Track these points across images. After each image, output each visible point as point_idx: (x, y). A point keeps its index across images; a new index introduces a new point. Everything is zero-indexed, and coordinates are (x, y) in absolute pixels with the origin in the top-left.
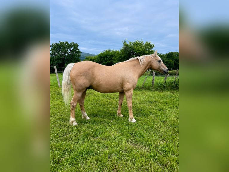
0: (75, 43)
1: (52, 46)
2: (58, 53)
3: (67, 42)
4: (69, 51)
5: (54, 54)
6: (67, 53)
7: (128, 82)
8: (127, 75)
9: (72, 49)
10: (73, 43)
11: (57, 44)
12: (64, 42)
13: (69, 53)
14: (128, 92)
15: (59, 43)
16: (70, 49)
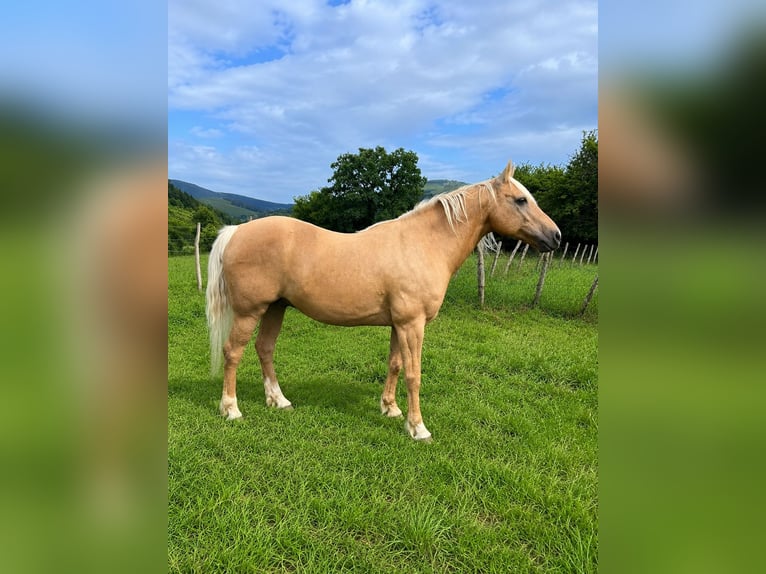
0: (406, 151)
1: (337, 164)
2: (356, 185)
3: (381, 150)
4: (389, 177)
5: (344, 189)
6: (382, 185)
7: (405, 290)
8: (401, 264)
9: (396, 169)
10: (401, 150)
11: (350, 157)
12: (371, 151)
13: (388, 185)
14: (405, 326)
15: (358, 153)
16: (391, 171)
